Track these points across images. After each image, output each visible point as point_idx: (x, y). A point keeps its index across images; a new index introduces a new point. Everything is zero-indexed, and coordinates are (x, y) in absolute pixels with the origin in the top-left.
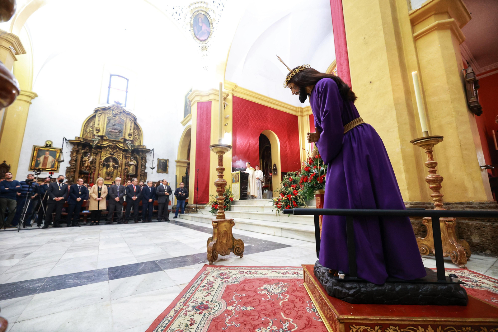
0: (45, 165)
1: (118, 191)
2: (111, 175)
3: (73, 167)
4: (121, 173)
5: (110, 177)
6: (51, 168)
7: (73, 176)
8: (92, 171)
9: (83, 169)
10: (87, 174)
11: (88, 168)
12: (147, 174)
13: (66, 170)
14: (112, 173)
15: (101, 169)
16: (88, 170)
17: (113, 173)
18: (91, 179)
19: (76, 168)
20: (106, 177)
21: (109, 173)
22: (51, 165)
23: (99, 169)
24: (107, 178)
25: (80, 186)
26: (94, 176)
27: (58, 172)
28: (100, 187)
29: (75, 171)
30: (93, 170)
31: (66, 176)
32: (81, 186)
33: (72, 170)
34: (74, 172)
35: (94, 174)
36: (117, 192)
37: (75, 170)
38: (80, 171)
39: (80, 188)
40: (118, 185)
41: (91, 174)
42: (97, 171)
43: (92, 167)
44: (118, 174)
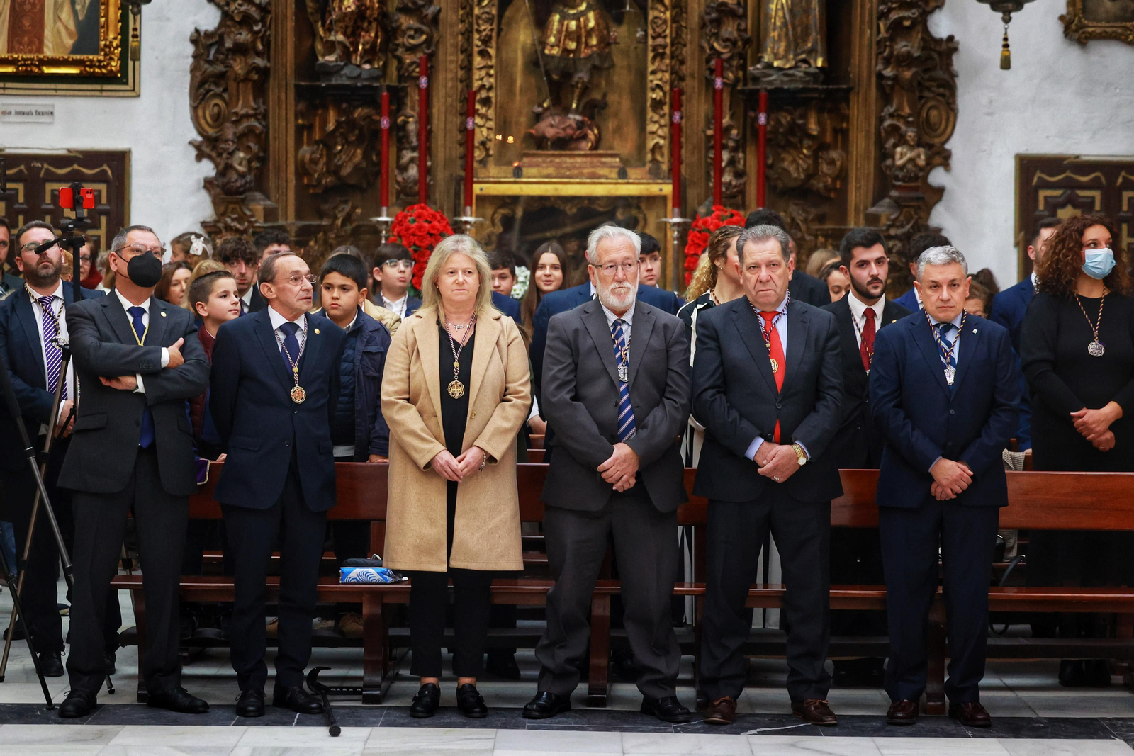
0: (26, 23)
1: (623, 373)
2: (586, 89)
3: (244, 36)
4: (678, 59)
5: (574, 118)
6: (75, 49)
7: (250, 131)
8: (408, 59)
9: (330, 47)
10: (365, 95)
11: (369, 36)
12: (958, 62)
13: (193, 70)
14: (595, 69)
15: (486, 41)
16: (370, 55)
17: (601, 66)
18: (408, 155)
19: (267, 44)
20: (538, 117)
21: (567, 75)
22: (72, 26)
23: (468, 34)
24: (550, 127)
25: (289, 329)
26: (426, 119)
27: (135, 93)
28: (458, 334)
29: (264, 73)
30: (412, 49)
31: (200, 131)
32: (301, 322)
33: (238, 67)
34: (260, 82)
35: (427, 98)
36: (613, 384)
37: (260, 62)
38: (308, 66)
39: (290, 342)
40: (620, 313)
41: (397, 97)
42: (449, 60)
43: (406, 22)
44: (653, 80)
